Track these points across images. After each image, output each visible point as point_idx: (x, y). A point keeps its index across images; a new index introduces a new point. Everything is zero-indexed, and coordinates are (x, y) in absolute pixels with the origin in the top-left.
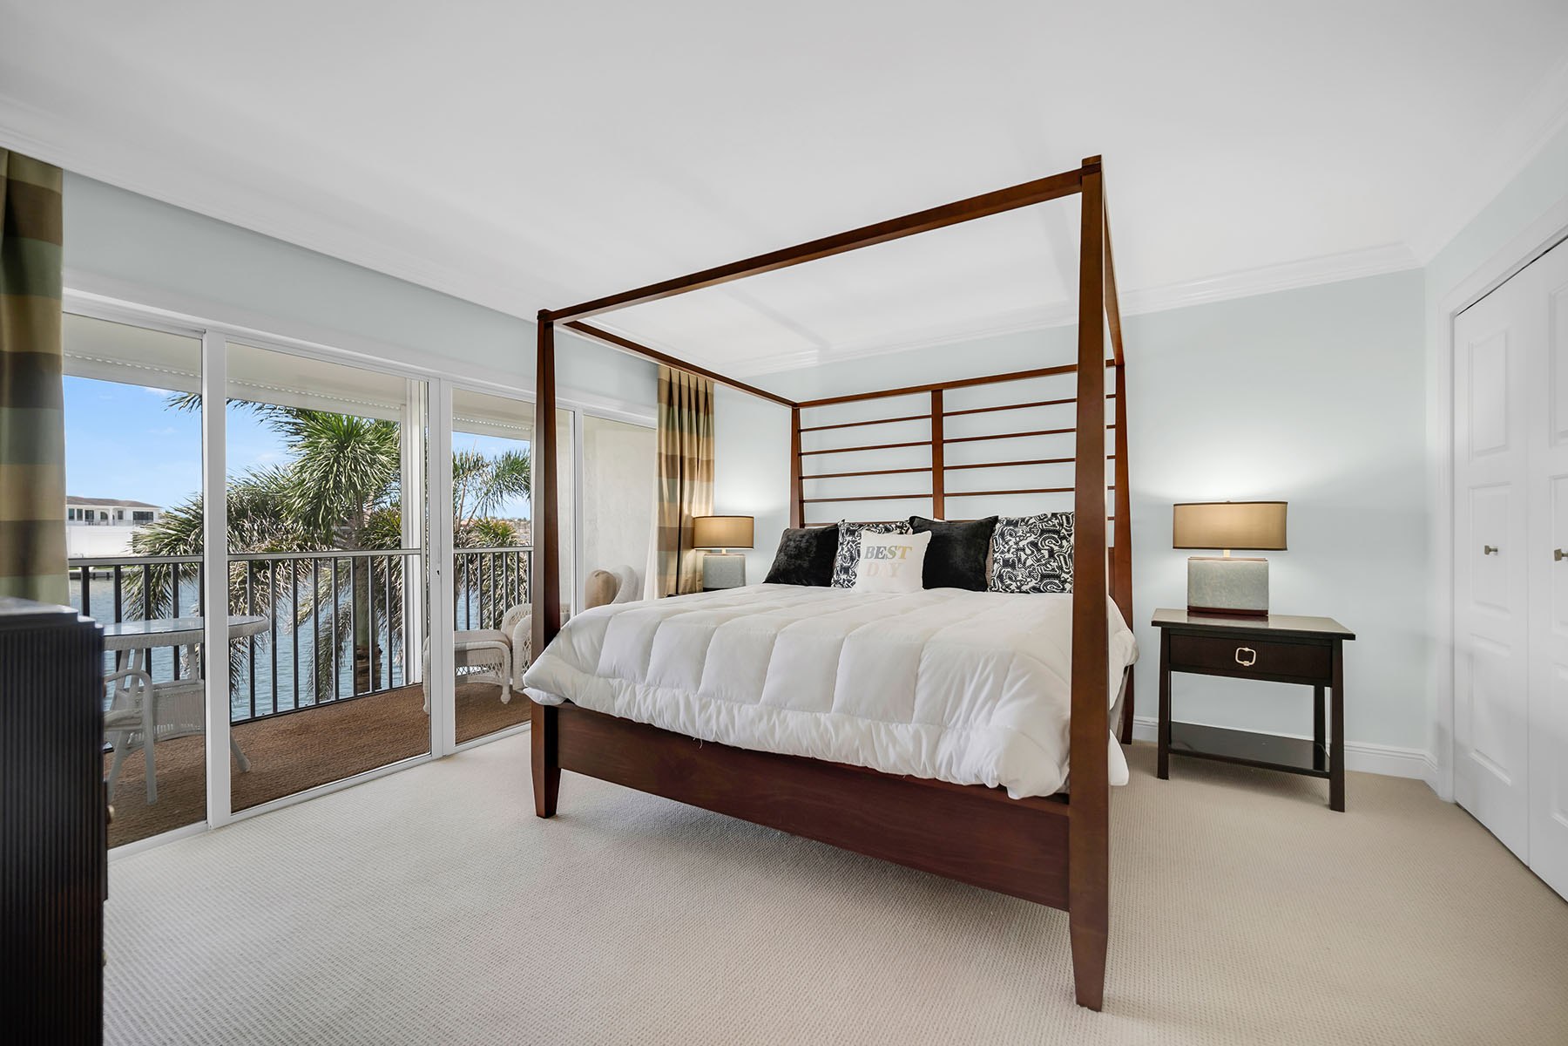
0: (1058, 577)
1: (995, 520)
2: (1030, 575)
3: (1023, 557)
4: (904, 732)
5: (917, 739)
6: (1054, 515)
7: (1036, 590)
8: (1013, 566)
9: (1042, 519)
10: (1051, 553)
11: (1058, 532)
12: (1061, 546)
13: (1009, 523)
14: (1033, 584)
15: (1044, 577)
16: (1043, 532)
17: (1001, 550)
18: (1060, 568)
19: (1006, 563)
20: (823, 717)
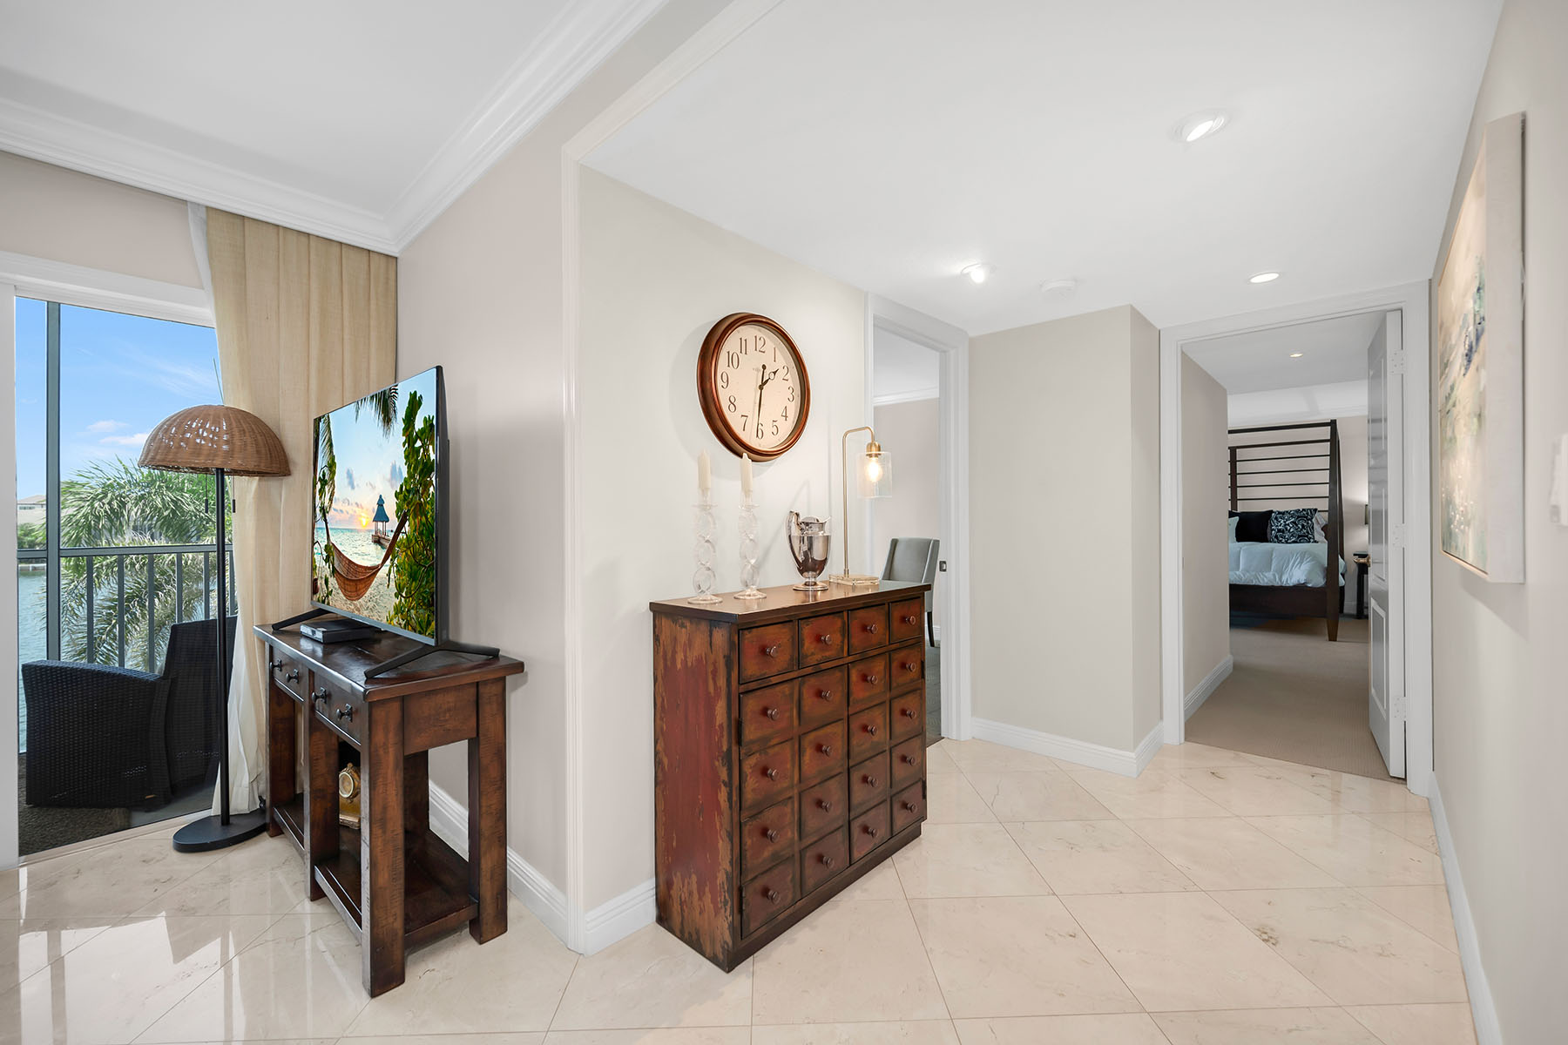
0: (1307, 536)
1: (1271, 512)
2: (1292, 536)
3: (1289, 528)
4: (1269, 575)
5: (1274, 575)
6: (1303, 510)
7: (1294, 542)
8: (1283, 532)
9: (1298, 511)
10: (1303, 526)
11: (1306, 517)
12: (1308, 523)
13: (1279, 513)
14: (1294, 539)
15: (1299, 536)
16: (1298, 517)
17: (1276, 526)
18: (1308, 532)
19: (1279, 531)
20: (1237, 573)
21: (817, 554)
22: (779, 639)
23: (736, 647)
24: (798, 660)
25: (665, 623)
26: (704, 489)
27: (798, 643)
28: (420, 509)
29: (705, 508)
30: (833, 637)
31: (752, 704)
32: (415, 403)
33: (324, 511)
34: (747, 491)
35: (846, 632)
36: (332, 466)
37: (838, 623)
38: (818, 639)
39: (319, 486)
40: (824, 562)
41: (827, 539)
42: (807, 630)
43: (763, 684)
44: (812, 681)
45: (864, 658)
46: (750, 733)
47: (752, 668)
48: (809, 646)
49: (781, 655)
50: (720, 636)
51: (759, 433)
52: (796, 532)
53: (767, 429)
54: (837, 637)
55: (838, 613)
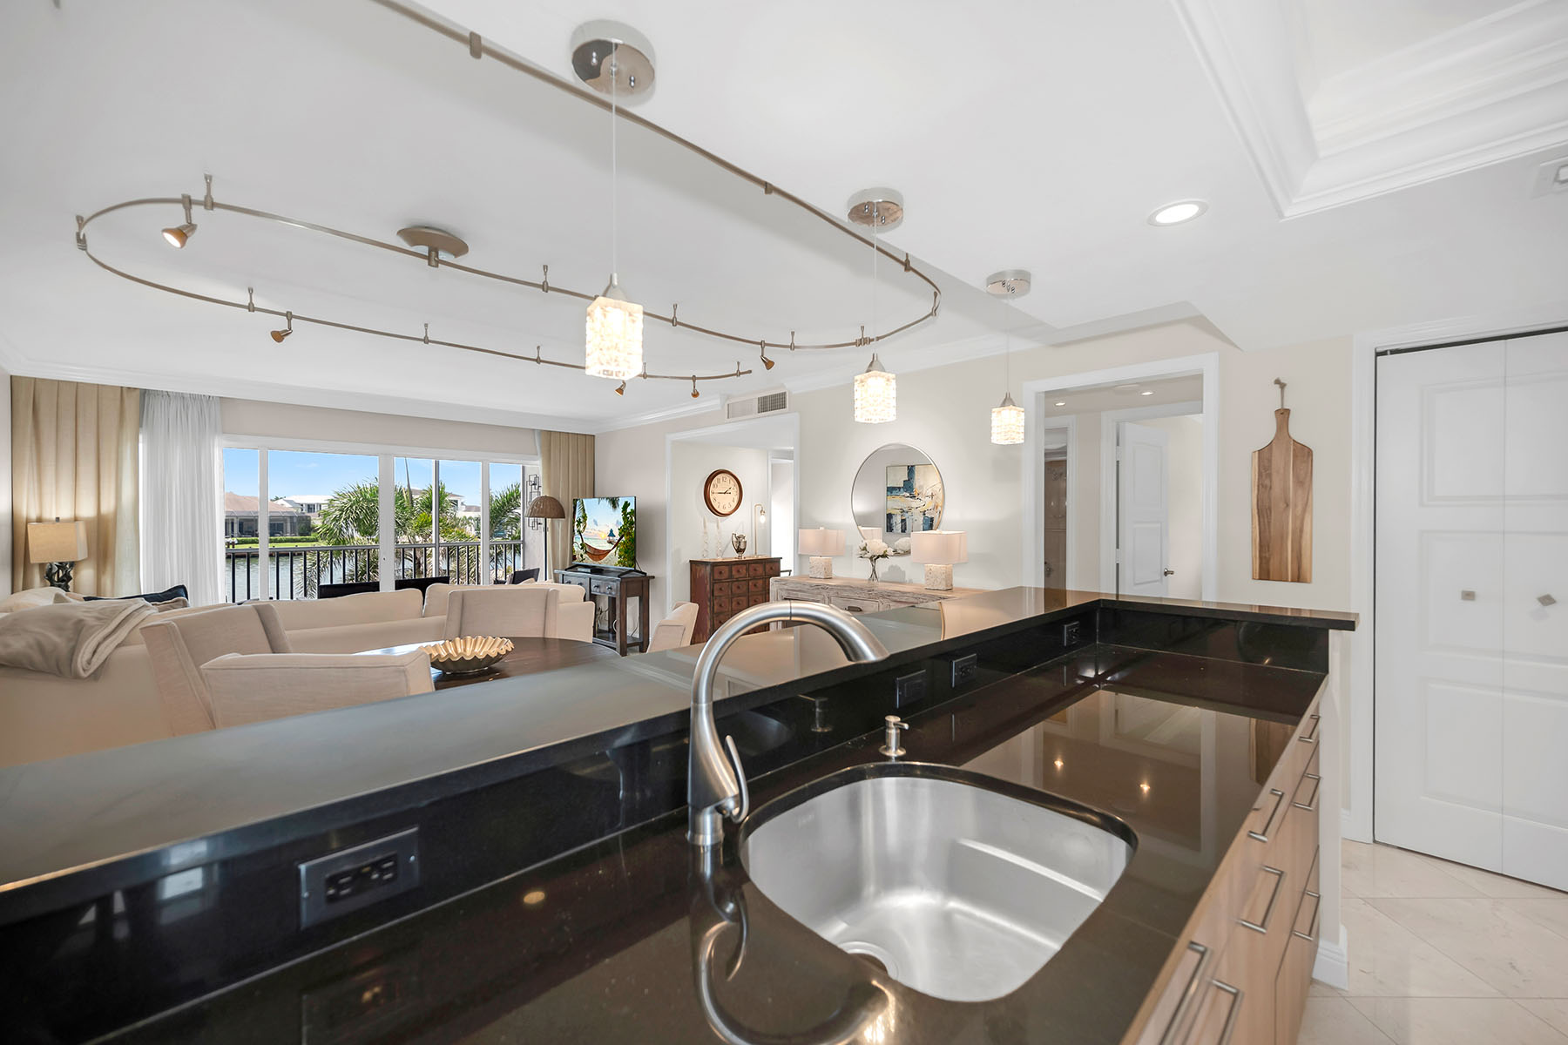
21: (742, 547)
22: (725, 569)
23: (712, 570)
24: (731, 576)
25: (694, 565)
26: (705, 527)
27: (731, 571)
28: (629, 534)
29: (706, 533)
30: (743, 571)
31: (717, 586)
32: (626, 505)
33: (580, 532)
34: (718, 526)
35: (747, 570)
36: (585, 517)
37: (745, 567)
38: (738, 571)
39: (576, 523)
40: (744, 549)
41: (745, 542)
42: (734, 568)
43: (720, 581)
44: (736, 583)
45: (754, 578)
46: (716, 593)
47: (717, 576)
48: (734, 573)
49: (726, 575)
50: (708, 568)
51: (724, 508)
52: (735, 539)
53: (727, 506)
54: (744, 571)
55: (745, 564)
